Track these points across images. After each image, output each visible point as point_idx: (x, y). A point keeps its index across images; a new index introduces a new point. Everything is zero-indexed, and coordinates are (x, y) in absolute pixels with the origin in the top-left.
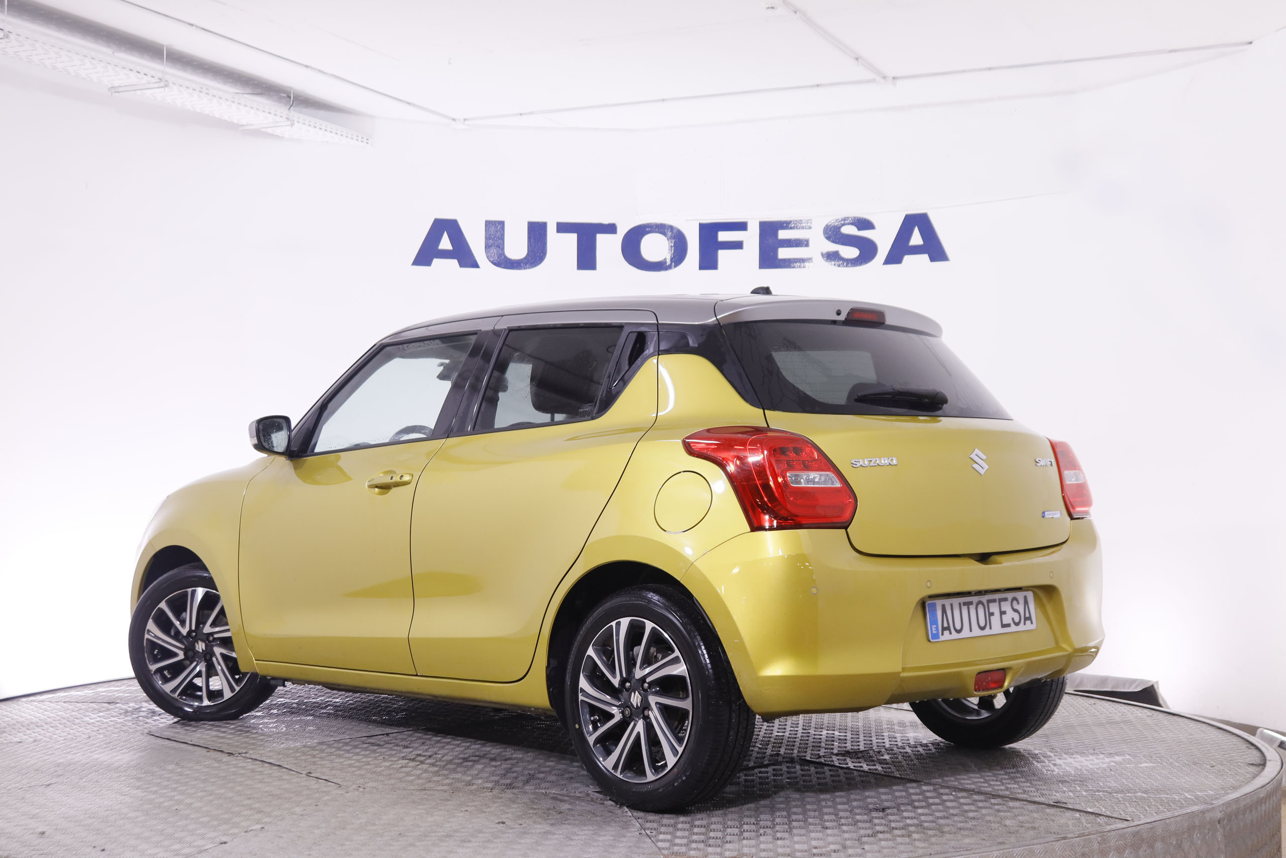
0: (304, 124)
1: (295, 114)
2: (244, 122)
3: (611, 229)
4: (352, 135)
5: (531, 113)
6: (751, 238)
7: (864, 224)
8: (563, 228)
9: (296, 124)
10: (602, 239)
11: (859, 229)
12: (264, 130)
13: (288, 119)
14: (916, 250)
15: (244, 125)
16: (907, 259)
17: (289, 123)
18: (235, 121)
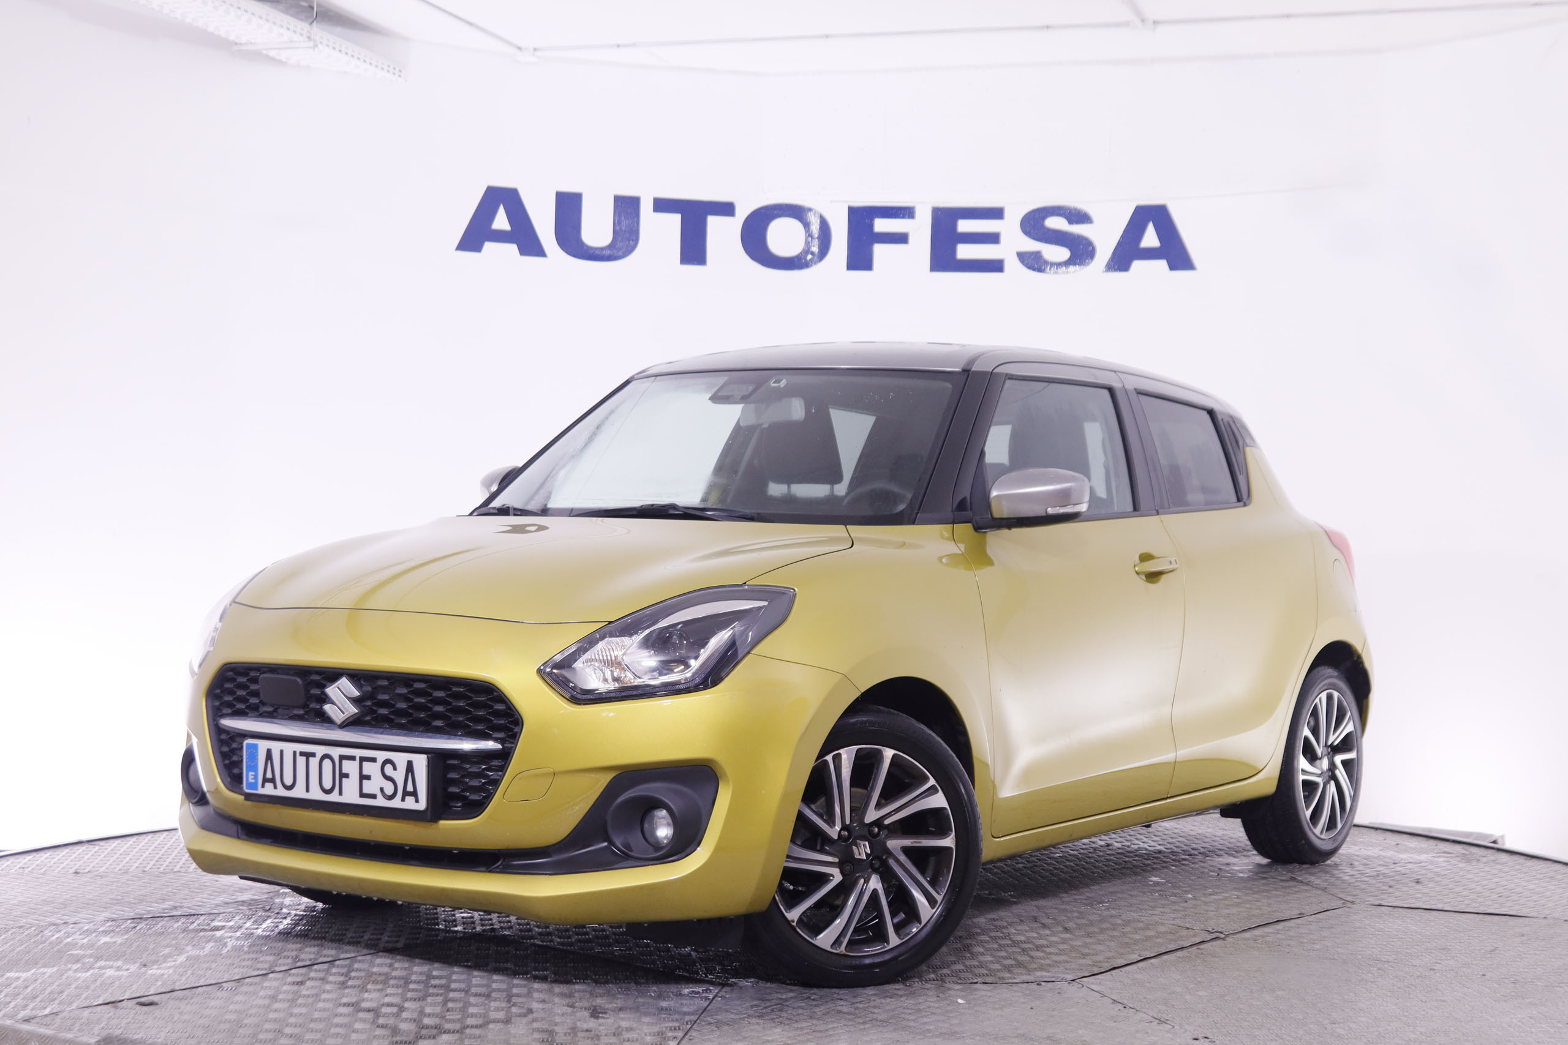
0: (328, 46)
1: (318, 31)
2: (243, 40)
3: (726, 209)
4: (383, 64)
5: (634, 45)
6: (920, 230)
7: (1079, 217)
8: (662, 205)
9: (320, 47)
10: (714, 223)
11: (1071, 222)
12: (264, 52)
13: (309, 38)
14: (1150, 254)
15: (241, 44)
16: (1137, 265)
17: (311, 44)
18: (232, 38)
